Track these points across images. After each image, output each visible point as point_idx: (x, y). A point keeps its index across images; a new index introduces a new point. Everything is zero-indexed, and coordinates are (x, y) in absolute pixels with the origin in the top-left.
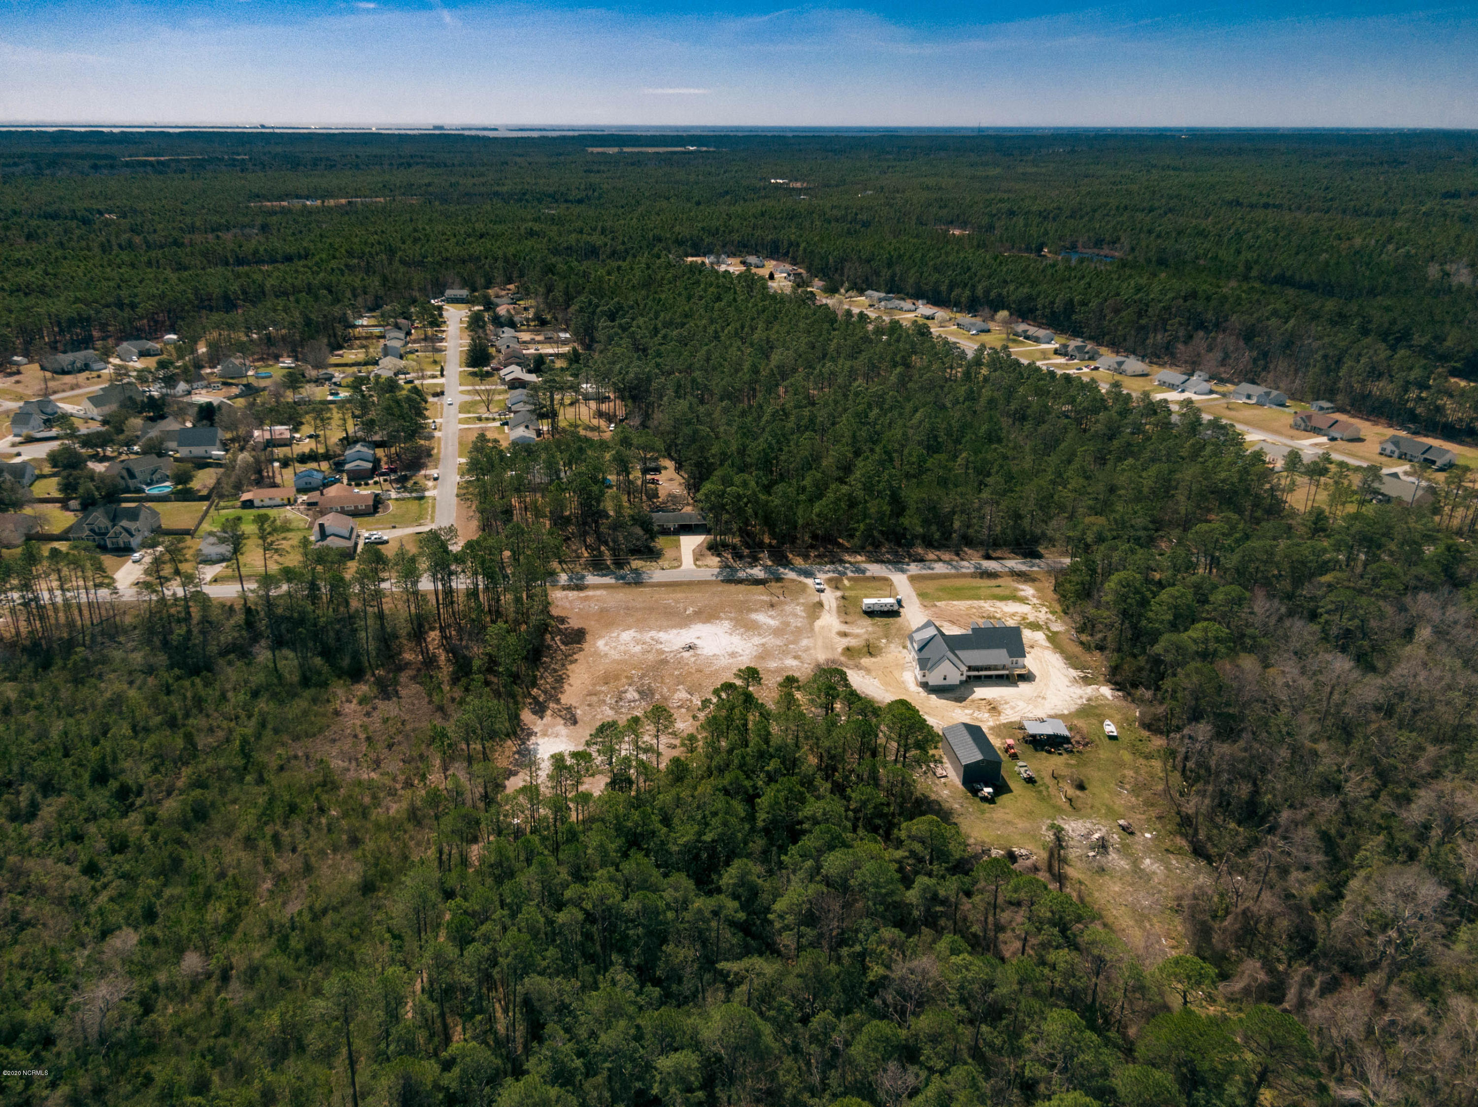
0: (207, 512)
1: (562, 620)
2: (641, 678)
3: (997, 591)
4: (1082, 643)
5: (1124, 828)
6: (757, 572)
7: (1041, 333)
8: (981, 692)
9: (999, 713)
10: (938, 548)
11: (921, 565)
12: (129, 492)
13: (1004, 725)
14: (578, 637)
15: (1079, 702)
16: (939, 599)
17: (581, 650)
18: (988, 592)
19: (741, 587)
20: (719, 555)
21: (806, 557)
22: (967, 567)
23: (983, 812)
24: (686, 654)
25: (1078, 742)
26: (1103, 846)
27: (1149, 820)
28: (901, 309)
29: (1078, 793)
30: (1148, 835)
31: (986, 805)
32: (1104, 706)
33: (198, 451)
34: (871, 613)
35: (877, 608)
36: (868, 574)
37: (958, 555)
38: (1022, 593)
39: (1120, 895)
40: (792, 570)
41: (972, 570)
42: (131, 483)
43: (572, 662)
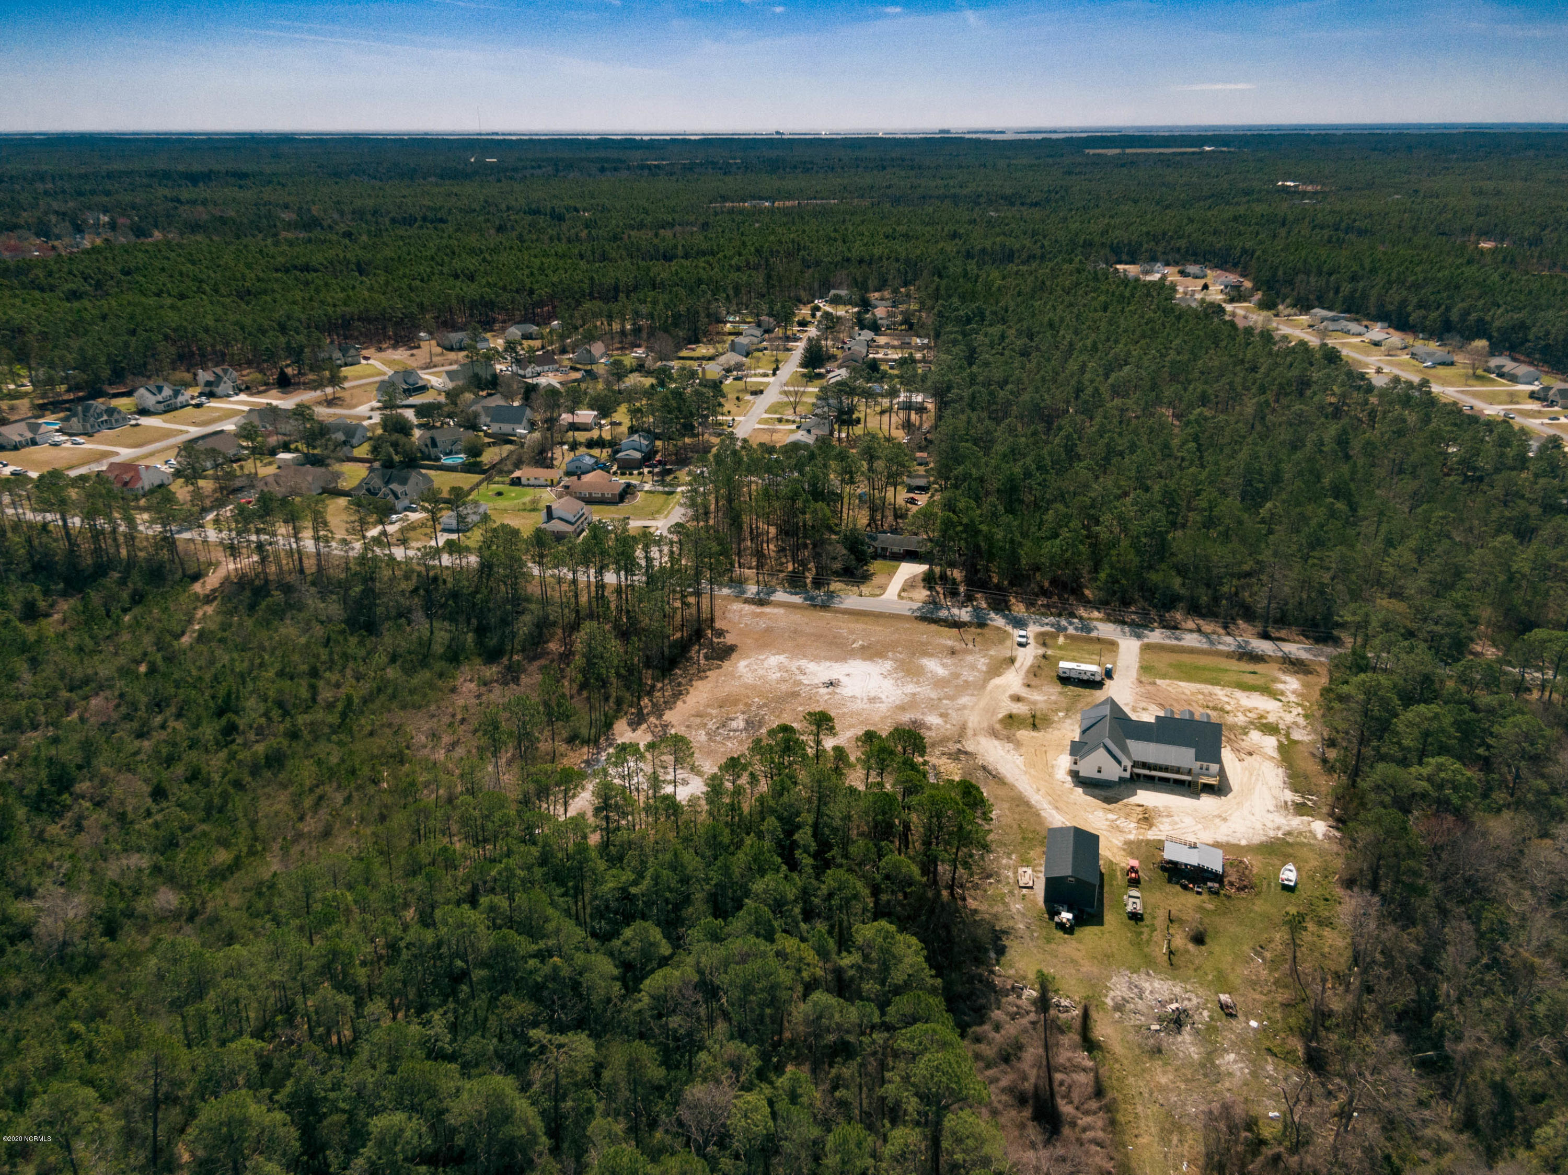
0: (478, 485)
1: (721, 633)
2: (760, 707)
3: (1249, 679)
4: (1325, 761)
5: (1223, 1006)
6: (964, 614)
7: (1522, 369)
8: (1146, 797)
9: (1151, 826)
10: (1203, 616)
11: (1168, 633)
12: (429, 459)
13: (1148, 842)
14: (725, 652)
15: (1272, 834)
16: (1164, 676)
17: (719, 667)
18: (1234, 677)
19: (933, 627)
20: (930, 589)
21: (1030, 604)
22: (1228, 643)
23: (1049, 941)
24: (823, 691)
25: (1231, 884)
26: (1177, 1021)
27: (1267, 1005)
28: (1348, 332)
29: (1191, 947)
30: (1254, 1024)
31: (1060, 934)
32: (1303, 845)
33: (506, 428)
34: (1065, 680)
35: (1073, 675)
36: (1094, 634)
37: (1225, 627)
38: (1280, 686)
39: (1163, 1089)
40: (1005, 617)
41: (1233, 648)
42: (433, 451)
43: (701, 679)
